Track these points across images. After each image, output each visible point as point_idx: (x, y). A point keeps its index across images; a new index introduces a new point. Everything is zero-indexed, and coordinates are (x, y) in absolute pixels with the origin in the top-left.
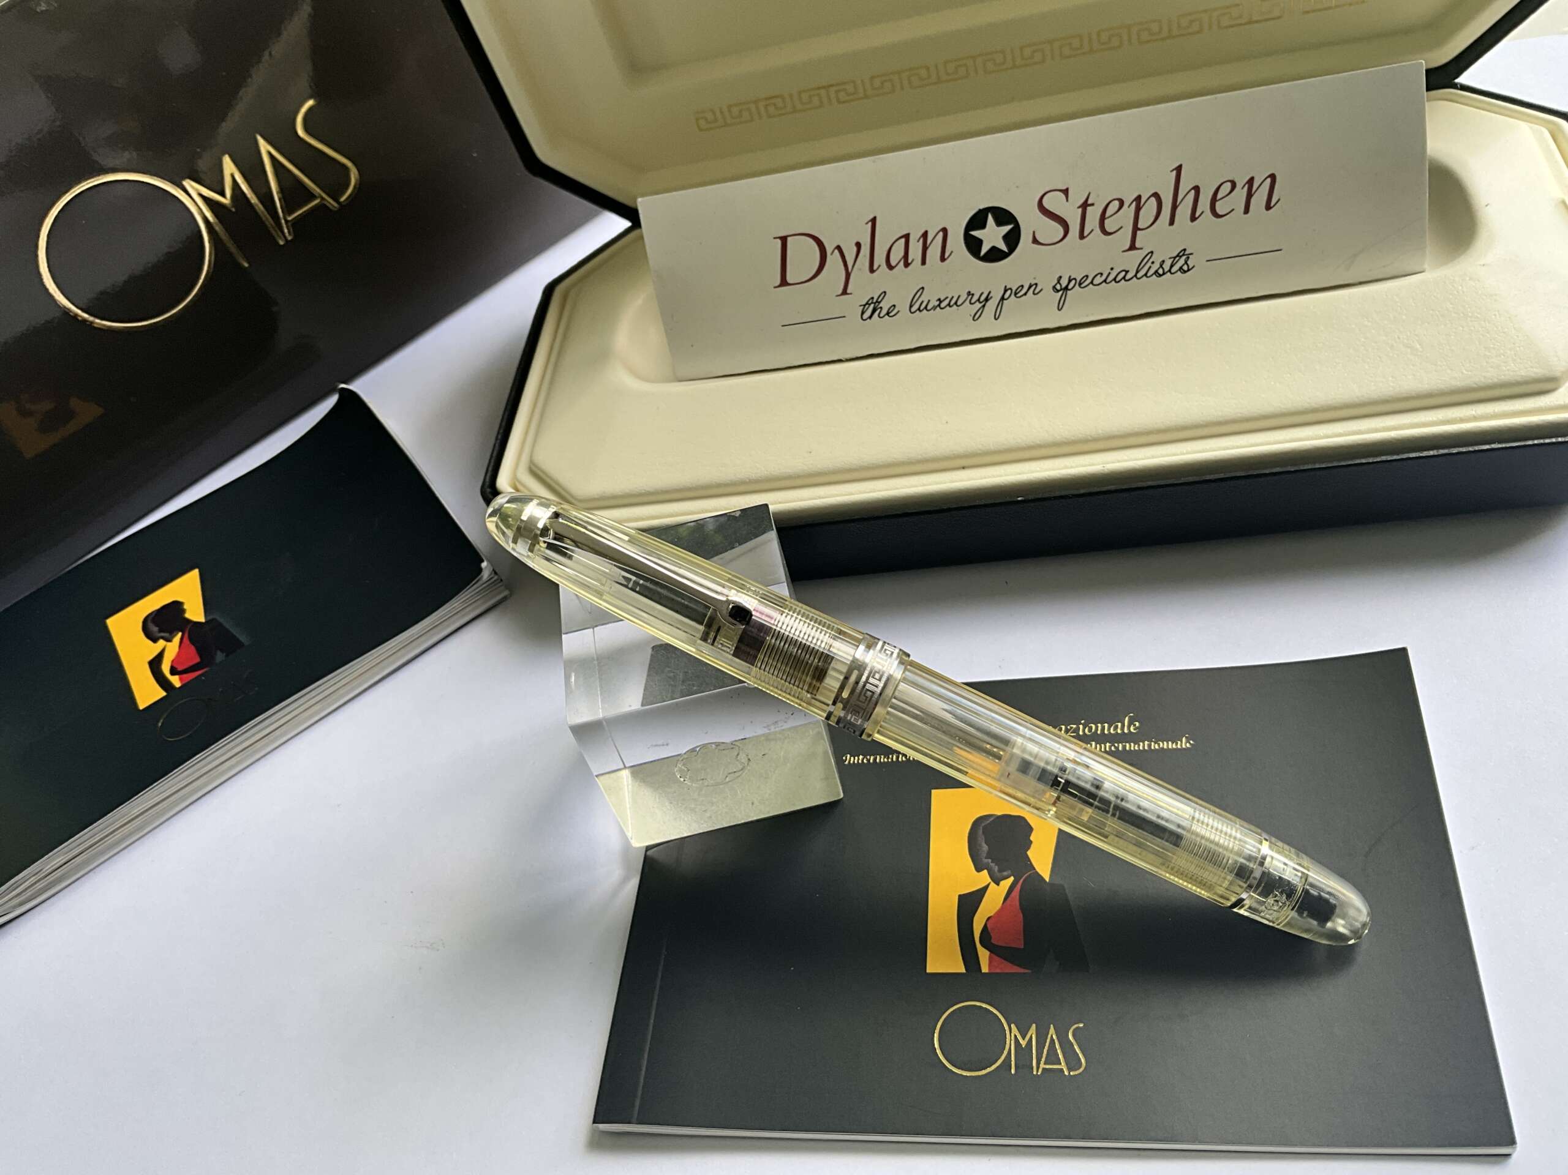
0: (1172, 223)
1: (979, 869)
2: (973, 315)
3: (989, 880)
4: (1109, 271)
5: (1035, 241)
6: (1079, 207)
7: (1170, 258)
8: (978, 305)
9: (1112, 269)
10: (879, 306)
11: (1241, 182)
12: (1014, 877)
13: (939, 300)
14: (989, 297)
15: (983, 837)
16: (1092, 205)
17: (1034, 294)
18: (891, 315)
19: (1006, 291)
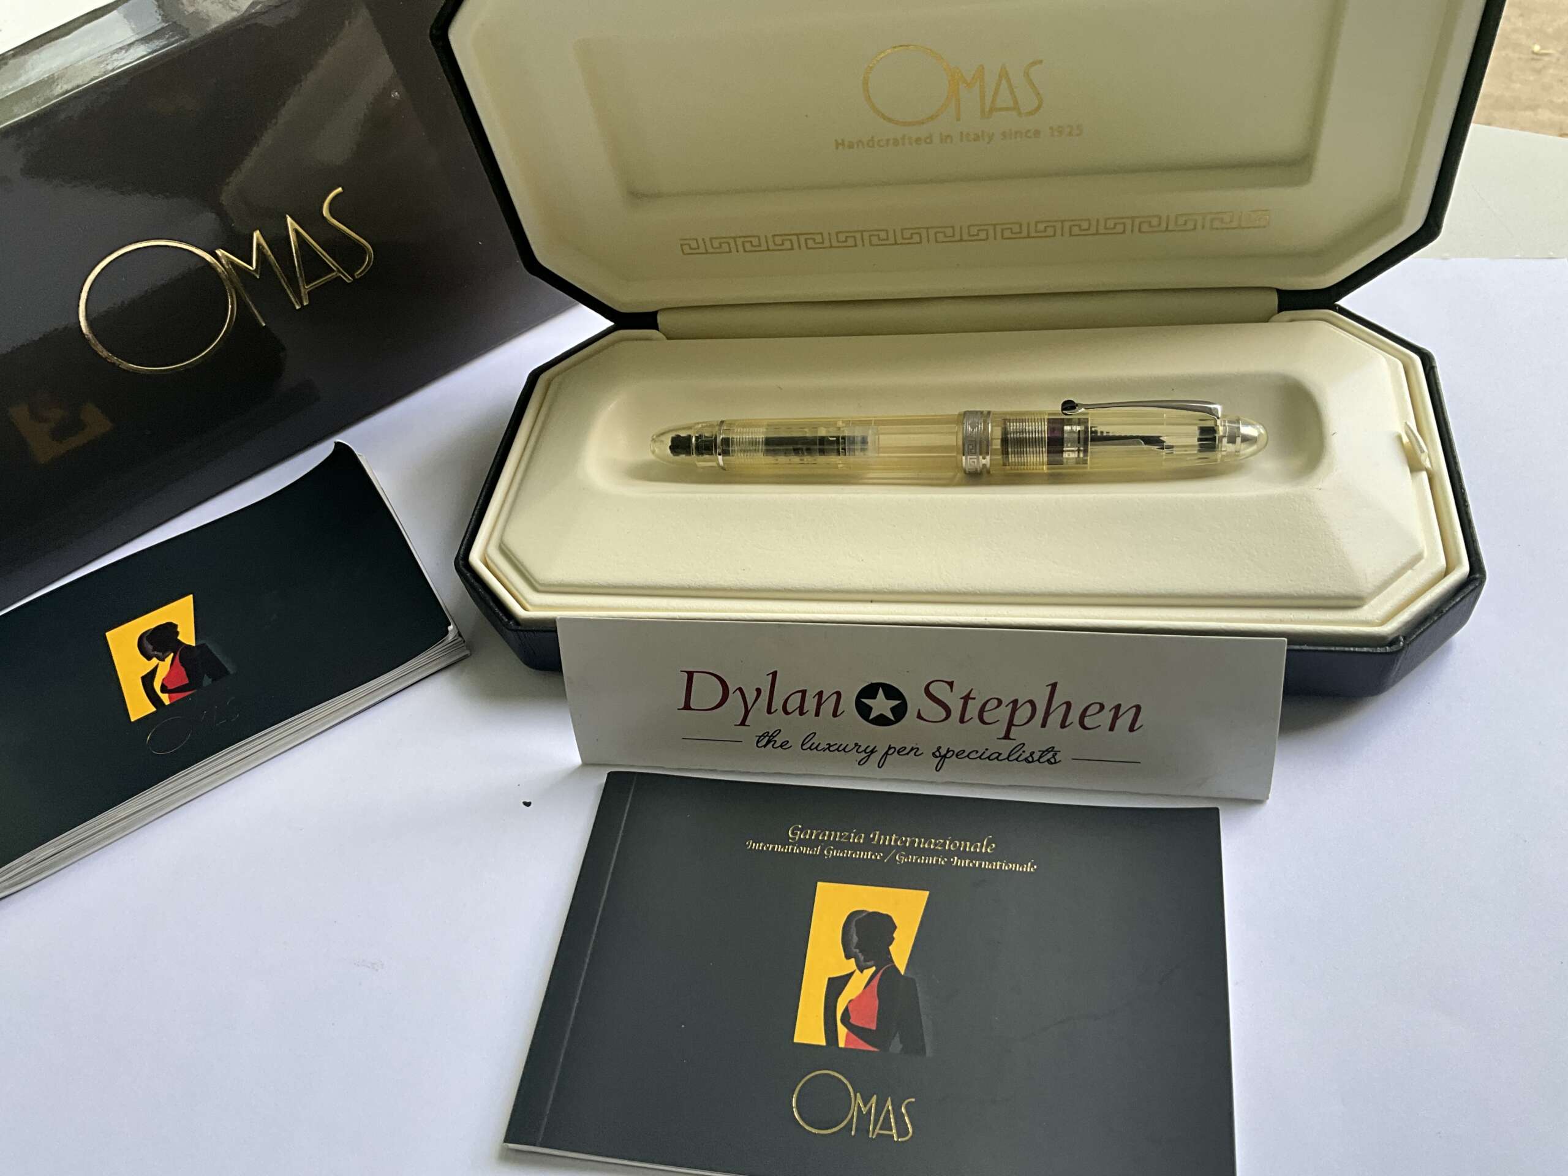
0: (1043, 726)
1: (848, 957)
2: (858, 760)
3: (855, 967)
4: (984, 750)
6: (961, 698)
7: (1040, 751)
8: (864, 755)
9: (987, 749)
10: (774, 739)
12: (876, 967)
13: (829, 744)
14: (875, 750)
15: (855, 929)
16: (974, 699)
17: (915, 755)
18: (784, 747)
19: (890, 748)
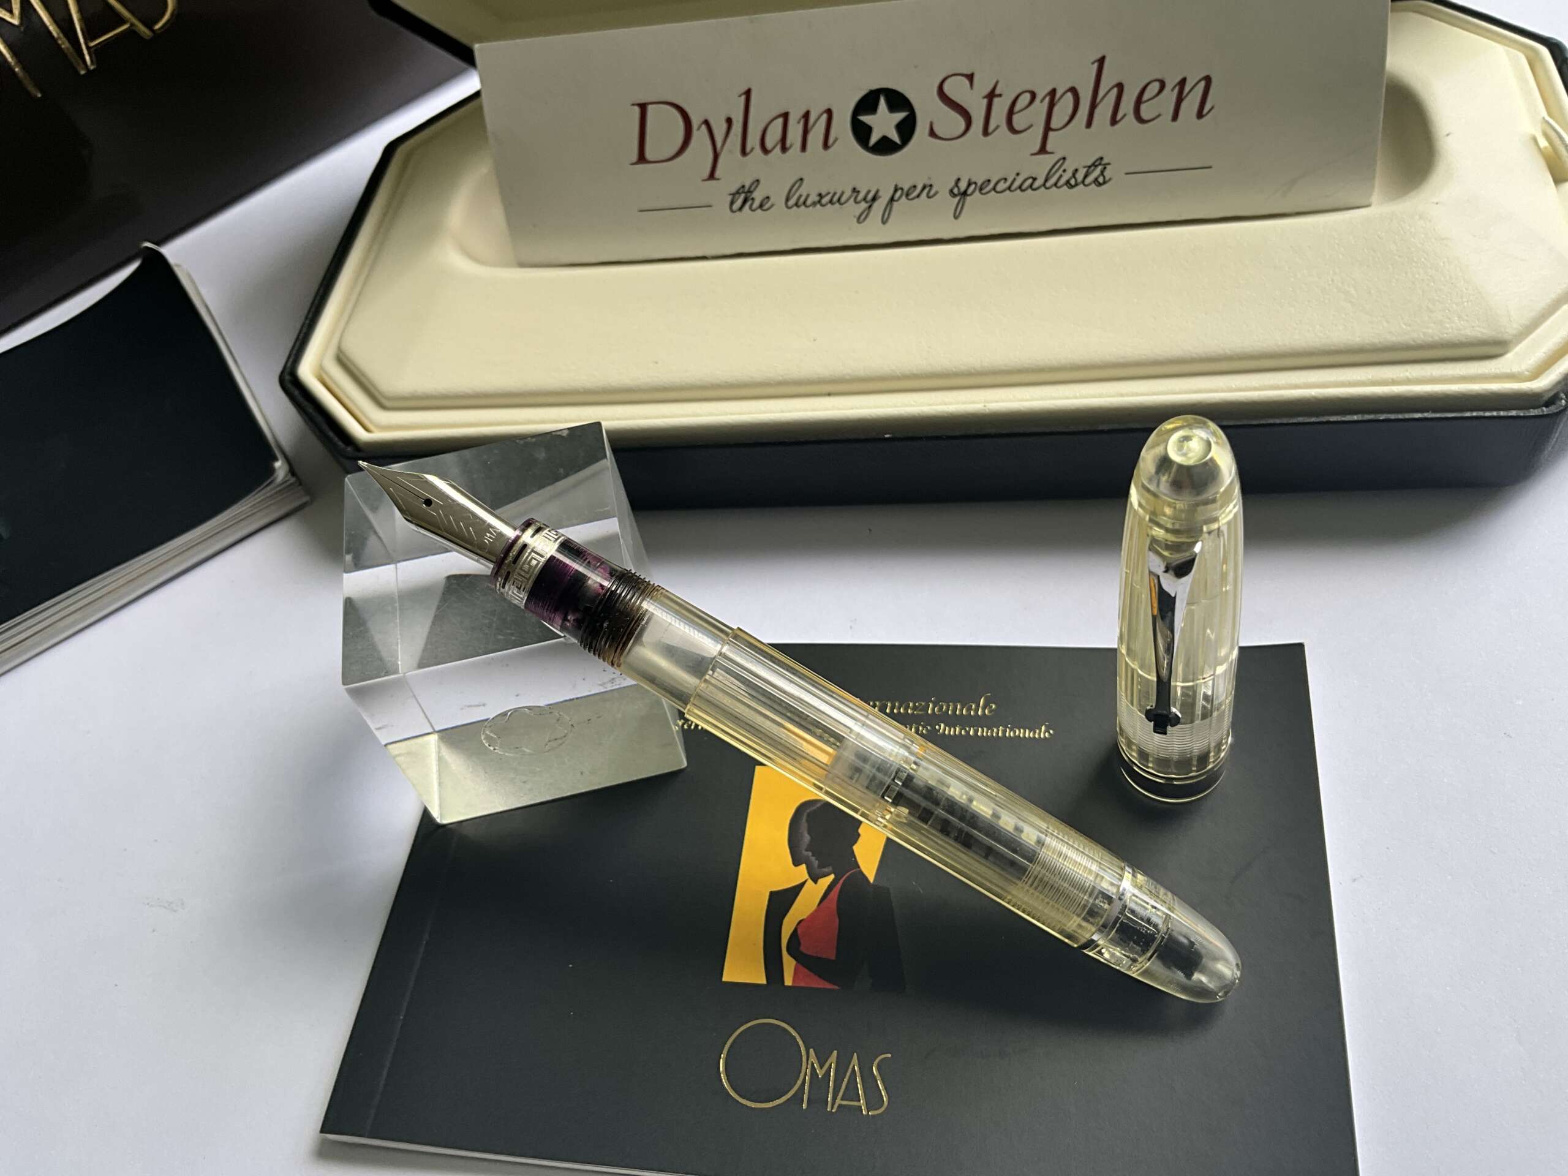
0: (1089, 124)
1: (796, 863)
2: (857, 216)
4: (1014, 176)
5: (932, 133)
6: (985, 97)
7: (1085, 167)
8: (864, 205)
9: (1017, 174)
10: (751, 197)
11: (1171, 82)
12: (835, 875)
13: (820, 194)
14: (878, 196)
16: (1000, 95)
17: (928, 197)
18: (764, 208)
19: (896, 190)
